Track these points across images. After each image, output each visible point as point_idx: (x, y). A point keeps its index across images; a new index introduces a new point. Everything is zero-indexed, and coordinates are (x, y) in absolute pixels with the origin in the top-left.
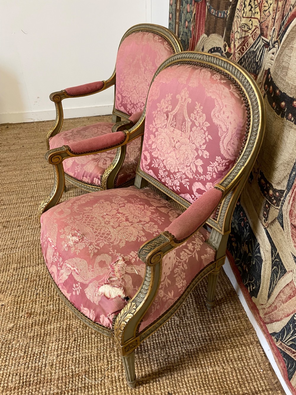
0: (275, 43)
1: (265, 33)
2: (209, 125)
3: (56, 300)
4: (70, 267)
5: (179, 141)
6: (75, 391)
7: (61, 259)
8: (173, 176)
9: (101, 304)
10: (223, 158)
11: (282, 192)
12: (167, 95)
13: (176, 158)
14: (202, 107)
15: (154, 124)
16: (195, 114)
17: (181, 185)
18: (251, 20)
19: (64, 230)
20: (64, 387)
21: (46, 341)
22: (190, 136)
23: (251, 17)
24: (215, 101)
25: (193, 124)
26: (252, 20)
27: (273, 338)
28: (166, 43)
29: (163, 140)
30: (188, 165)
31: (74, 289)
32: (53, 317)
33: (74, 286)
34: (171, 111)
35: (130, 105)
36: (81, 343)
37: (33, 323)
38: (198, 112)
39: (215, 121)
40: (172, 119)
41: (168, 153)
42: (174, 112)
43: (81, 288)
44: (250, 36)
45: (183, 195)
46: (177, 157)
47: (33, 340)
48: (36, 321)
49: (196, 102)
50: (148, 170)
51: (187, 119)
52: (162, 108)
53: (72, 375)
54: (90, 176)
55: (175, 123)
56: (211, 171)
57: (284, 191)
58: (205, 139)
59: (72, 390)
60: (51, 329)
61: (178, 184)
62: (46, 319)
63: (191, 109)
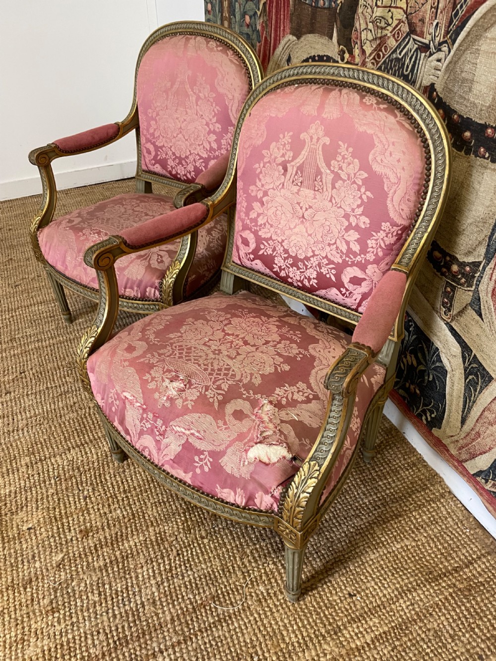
0: (440, 44)
1: (418, 29)
2: (366, 175)
3: (123, 500)
4: (183, 430)
5: (310, 207)
6: (206, 630)
7: (159, 422)
8: (304, 264)
9: (256, 477)
10: (394, 224)
11: (476, 265)
12: (281, 136)
13: (306, 235)
14: (351, 150)
15: (259, 184)
16: (338, 161)
17: (320, 276)
18: (390, 11)
19: (150, 374)
20: (186, 629)
21: (129, 567)
22: (332, 196)
23: (390, 7)
24: (374, 137)
25: (337, 177)
26: (392, 10)
27: (479, 479)
28: (230, 52)
29: (279, 208)
30: (333, 241)
31: (196, 464)
32: (127, 528)
33: (197, 459)
34: (292, 161)
35: (174, 160)
36: (190, 555)
37: (96, 546)
38: (344, 158)
39: (376, 168)
40: (294, 173)
41: (290, 228)
42: (299, 160)
43: (211, 460)
44: (389, 35)
45: (322, 292)
46: (310, 232)
47: (107, 571)
48: (100, 540)
49: (340, 143)
50: (252, 261)
51: (324, 169)
52: (273, 157)
53: (193, 608)
54: (139, 286)
55: (301, 179)
56: (374, 246)
57: (480, 263)
58: (361, 197)
59: (200, 631)
60: (130, 547)
61: (314, 275)
62: (116, 534)
63: (330, 154)
